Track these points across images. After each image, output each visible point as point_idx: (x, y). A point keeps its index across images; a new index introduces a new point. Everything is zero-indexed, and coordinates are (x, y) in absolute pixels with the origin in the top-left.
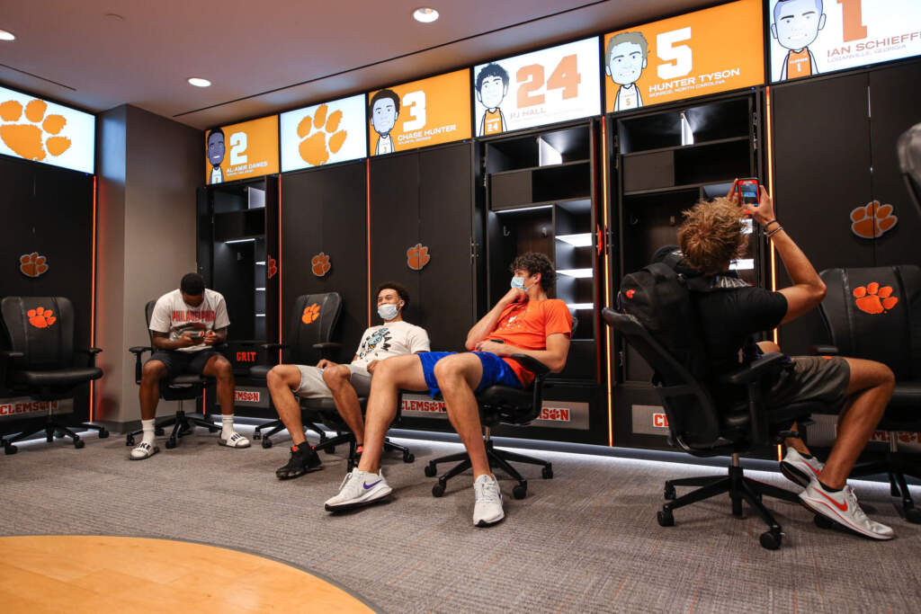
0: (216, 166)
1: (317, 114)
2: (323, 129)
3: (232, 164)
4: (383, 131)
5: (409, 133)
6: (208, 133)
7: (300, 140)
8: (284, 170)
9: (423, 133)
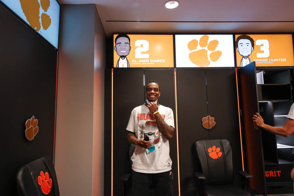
0: (123, 57)
1: (201, 39)
2: (206, 48)
3: (136, 57)
4: (244, 55)
5: (260, 58)
6: (115, 36)
7: (190, 52)
8: (177, 66)
9: (268, 60)
